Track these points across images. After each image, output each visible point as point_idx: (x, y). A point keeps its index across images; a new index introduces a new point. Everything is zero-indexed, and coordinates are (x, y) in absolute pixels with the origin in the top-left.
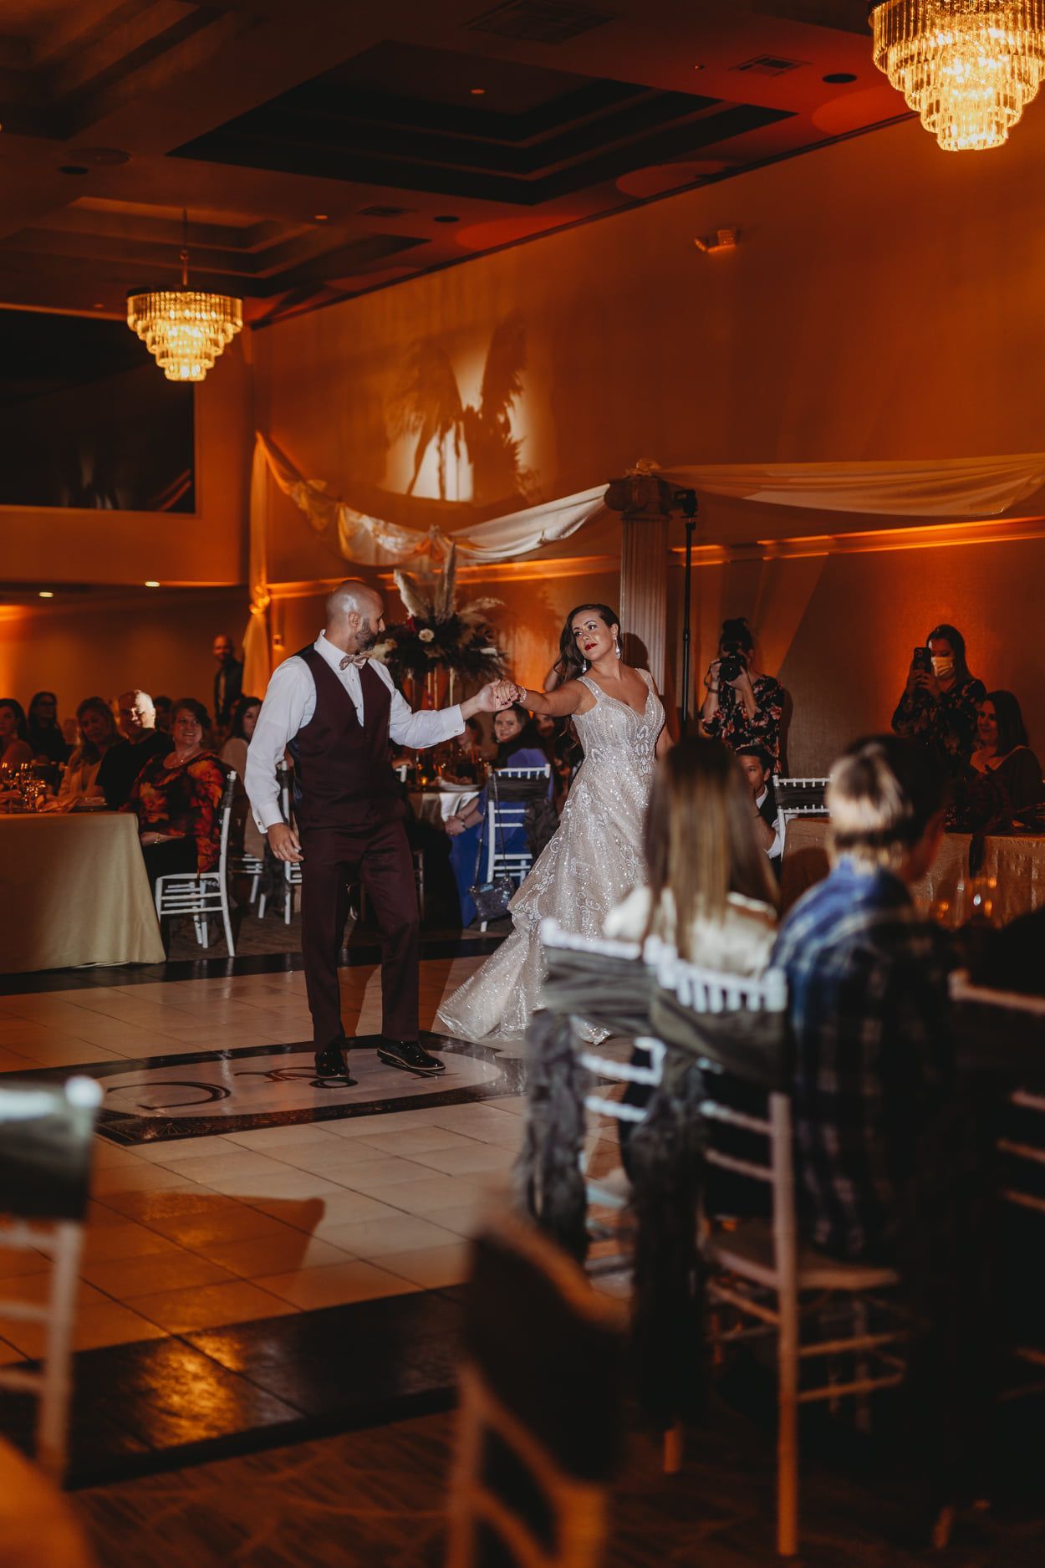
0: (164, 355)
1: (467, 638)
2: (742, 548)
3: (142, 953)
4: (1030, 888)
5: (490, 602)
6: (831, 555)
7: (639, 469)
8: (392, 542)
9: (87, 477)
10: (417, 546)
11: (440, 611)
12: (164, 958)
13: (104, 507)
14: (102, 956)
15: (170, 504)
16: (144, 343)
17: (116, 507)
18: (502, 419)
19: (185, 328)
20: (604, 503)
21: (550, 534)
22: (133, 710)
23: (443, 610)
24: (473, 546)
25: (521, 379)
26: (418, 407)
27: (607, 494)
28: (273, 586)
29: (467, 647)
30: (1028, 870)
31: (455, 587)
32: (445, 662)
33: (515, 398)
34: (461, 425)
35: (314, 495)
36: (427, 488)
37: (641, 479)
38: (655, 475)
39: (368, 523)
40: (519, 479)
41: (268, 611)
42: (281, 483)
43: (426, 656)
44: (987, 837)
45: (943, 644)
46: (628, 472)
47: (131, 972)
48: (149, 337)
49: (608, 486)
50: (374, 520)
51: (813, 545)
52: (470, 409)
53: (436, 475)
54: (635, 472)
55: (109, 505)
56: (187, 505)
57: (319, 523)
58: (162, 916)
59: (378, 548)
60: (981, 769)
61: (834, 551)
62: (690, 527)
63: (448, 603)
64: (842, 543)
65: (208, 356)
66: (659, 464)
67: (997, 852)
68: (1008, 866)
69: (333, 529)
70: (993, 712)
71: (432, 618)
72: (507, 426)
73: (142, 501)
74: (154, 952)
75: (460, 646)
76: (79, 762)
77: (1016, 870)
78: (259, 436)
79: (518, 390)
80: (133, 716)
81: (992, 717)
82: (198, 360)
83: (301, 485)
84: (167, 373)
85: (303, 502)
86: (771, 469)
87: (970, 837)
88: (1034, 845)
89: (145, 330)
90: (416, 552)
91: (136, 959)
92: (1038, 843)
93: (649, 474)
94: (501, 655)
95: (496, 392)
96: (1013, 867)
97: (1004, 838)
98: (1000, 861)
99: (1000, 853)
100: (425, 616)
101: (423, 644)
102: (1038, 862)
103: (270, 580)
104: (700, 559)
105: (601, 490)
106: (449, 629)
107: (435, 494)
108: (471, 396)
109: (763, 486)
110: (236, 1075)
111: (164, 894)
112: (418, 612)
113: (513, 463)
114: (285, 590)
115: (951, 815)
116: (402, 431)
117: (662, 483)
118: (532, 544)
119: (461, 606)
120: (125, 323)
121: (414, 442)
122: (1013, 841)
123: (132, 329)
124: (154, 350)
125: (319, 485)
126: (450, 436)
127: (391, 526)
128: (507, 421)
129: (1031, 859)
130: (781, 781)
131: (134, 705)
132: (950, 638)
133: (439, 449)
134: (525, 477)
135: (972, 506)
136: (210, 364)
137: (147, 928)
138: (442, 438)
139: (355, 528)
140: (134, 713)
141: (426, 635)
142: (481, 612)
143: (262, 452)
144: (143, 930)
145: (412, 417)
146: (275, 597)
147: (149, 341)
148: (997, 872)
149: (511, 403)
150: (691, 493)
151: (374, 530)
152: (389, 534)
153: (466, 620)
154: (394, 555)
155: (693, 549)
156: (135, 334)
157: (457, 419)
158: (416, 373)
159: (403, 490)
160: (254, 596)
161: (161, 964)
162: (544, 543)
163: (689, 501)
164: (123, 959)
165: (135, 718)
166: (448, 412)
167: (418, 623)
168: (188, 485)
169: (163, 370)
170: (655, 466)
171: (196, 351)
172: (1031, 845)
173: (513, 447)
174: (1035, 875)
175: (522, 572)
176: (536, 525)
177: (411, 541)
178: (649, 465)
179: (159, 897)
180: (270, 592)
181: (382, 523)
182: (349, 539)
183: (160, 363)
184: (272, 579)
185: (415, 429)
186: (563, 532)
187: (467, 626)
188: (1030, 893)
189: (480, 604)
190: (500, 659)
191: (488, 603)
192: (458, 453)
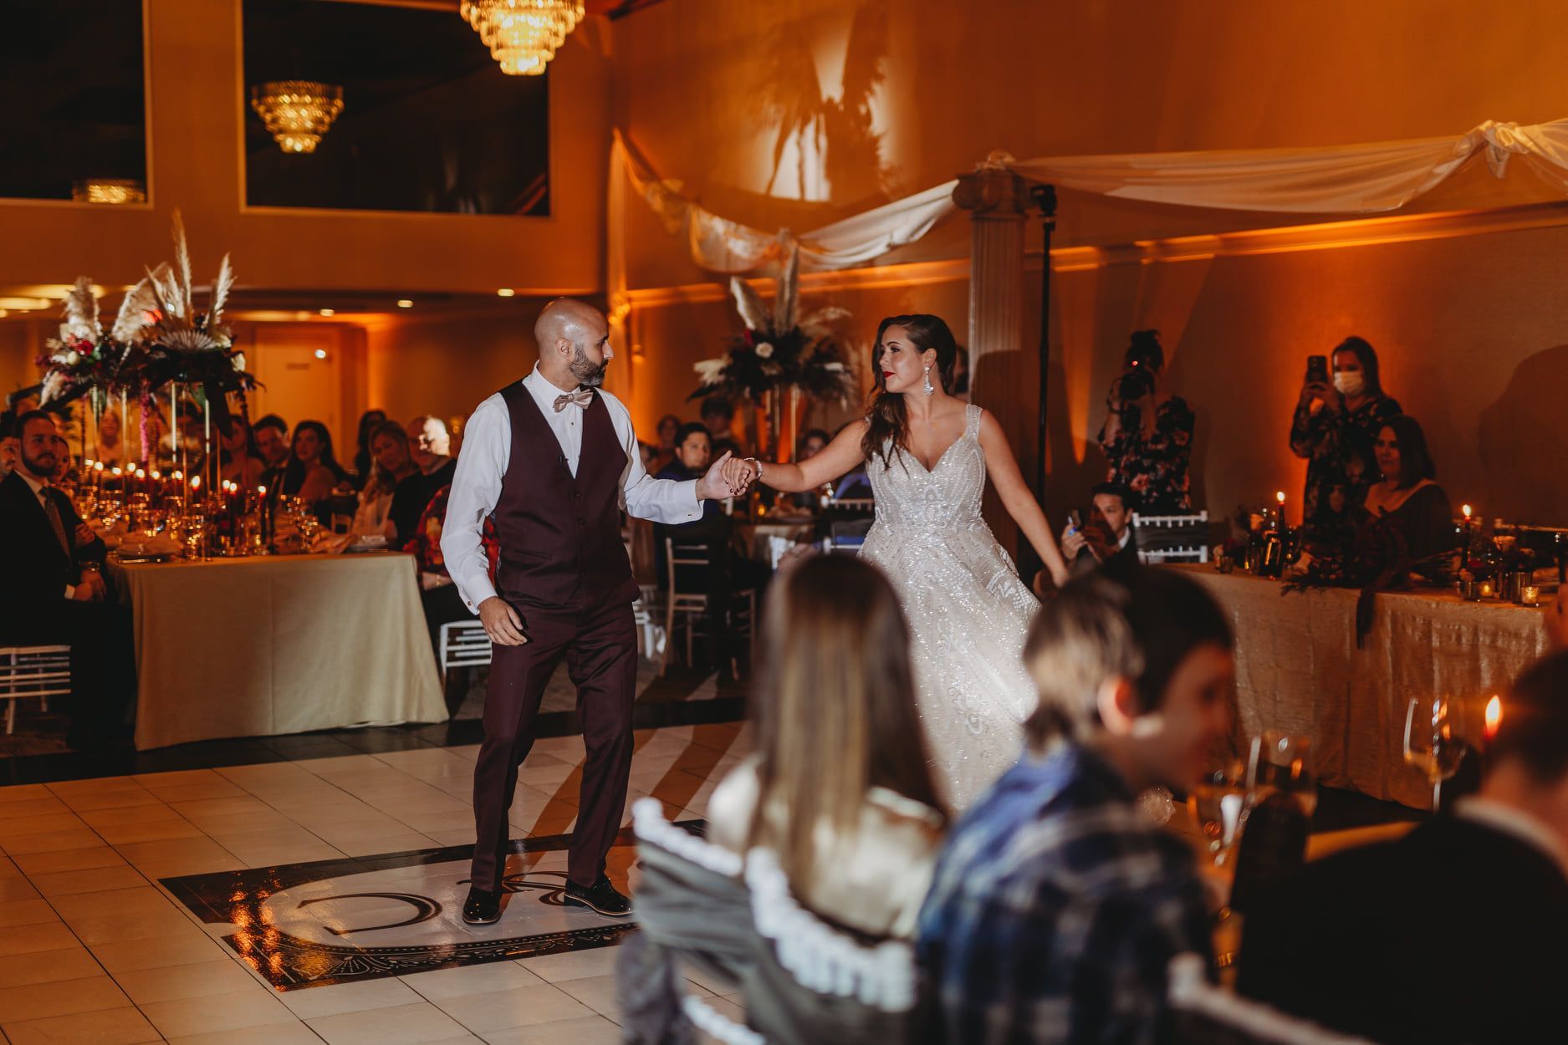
0: (499, 46)
1: (807, 353)
2: (1117, 249)
3: (421, 710)
4: (1430, 656)
5: (834, 313)
6: (1216, 258)
7: (991, 163)
8: (741, 246)
9: (451, 181)
10: (764, 250)
11: (780, 324)
12: (446, 716)
13: (467, 211)
14: (375, 715)
15: (528, 207)
16: (478, 34)
17: (479, 211)
18: (863, 110)
19: (522, 17)
20: (952, 203)
21: (899, 237)
22: (421, 438)
23: (784, 321)
24: (822, 250)
25: (883, 66)
26: (778, 99)
27: (956, 191)
28: (635, 294)
29: (808, 363)
30: (1427, 636)
31: (797, 295)
32: (786, 380)
33: (877, 87)
34: (822, 118)
35: (669, 196)
36: (786, 187)
37: (994, 174)
38: (1009, 169)
39: (719, 225)
40: (881, 176)
41: (627, 320)
42: (638, 184)
43: (763, 373)
44: (1378, 594)
45: (1350, 358)
46: (979, 166)
47: (408, 735)
48: (483, 28)
49: (955, 183)
50: (726, 221)
51: (1199, 246)
52: (830, 101)
53: (795, 173)
54: (986, 166)
55: (472, 209)
56: (543, 209)
57: (671, 225)
58: (448, 669)
59: (729, 254)
60: (1375, 511)
61: (1222, 252)
62: (1049, 228)
63: (789, 313)
64: (1228, 243)
65: (547, 47)
66: (1014, 156)
67: (1390, 612)
68: (1404, 629)
69: (684, 235)
70: (1394, 438)
71: (772, 331)
72: (868, 119)
73: (504, 207)
74: (434, 710)
75: (801, 361)
76: (373, 492)
77: (1414, 635)
78: (617, 134)
79: (879, 78)
80: (420, 444)
81: (1393, 445)
82: (535, 51)
83: (654, 186)
84: (503, 66)
85: (657, 204)
86: (1134, 160)
87: (1357, 593)
88: (1434, 606)
89: (480, 19)
90: (765, 257)
91: (414, 718)
92: (1438, 604)
93: (1002, 168)
94: (847, 371)
95: (857, 81)
96: (1409, 631)
97: (1398, 596)
98: (1394, 622)
99: (1394, 614)
100: (764, 328)
101: (761, 360)
102: (1438, 626)
103: (630, 287)
104: (1061, 263)
105: (949, 187)
106: (789, 342)
107: (794, 194)
108: (832, 87)
109: (1128, 180)
110: (459, 883)
111: (450, 643)
112: (756, 324)
113: (875, 159)
114: (645, 297)
115: (1336, 566)
116: (761, 125)
117: (1016, 177)
118: (880, 249)
119: (805, 316)
120: (458, 14)
121: (773, 136)
122: (1409, 601)
123: (466, 19)
124: (487, 40)
125: (674, 185)
126: (810, 130)
127: (743, 229)
128: (869, 114)
129: (1430, 623)
130: (1143, 519)
131: (423, 432)
132: (1358, 352)
133: (799, 144)
134: (888, 173)
135: (1365, 200)
136: (550, 56)
137: (426, 685)
138: (802, 132)
139: (707, 230)
140: (422, 441)
141: (764, 350)
142: (825, 323)
143: (619, 154)
144: (421, 687)
145: (771, 110)
146: (636, 305)
147: (483, 32)
148: (1390, 636)
149: (872, 92)
150: (1049, 190)
151: (725, 234)
152: (738, 237)
153: (809, 333)
154: (743, 261)
155: (1053, 252)
156: (469, 24)
157: (818, 112)
158: (775, 63)
159: (762, 190)
160: (612, 304)
161: (443, 723)
162: (893, 247)
163: (1047, 197)
164: (398, 719)
165: (423, 446)
166: (807, 103)
167: (757, 337)
168: (542, 191)
169: (498, 63)
170: (1009, 159)
171: (536, 42)
172: (1429, 605)
173: (874, 142)
174: (1436, 642)
175: (885, 277)
176: (884, 227)
177: (760, 245)
178: (1001, 158)
179: (444, 648)
180: (629, 300)
181: (733, 225)
182: (701, 243)
183: (496, 55)
184: (631, 286)
185: (774, 123)
186: (913, 234)
187: (809, 339)
188: (1431, 663)
189: (824, 315)
190: (848, 375)
191: (833, 314)
192: (818, 147)
